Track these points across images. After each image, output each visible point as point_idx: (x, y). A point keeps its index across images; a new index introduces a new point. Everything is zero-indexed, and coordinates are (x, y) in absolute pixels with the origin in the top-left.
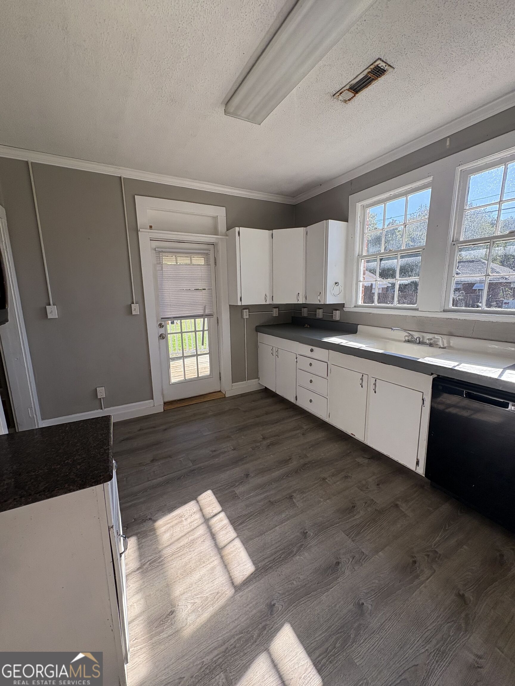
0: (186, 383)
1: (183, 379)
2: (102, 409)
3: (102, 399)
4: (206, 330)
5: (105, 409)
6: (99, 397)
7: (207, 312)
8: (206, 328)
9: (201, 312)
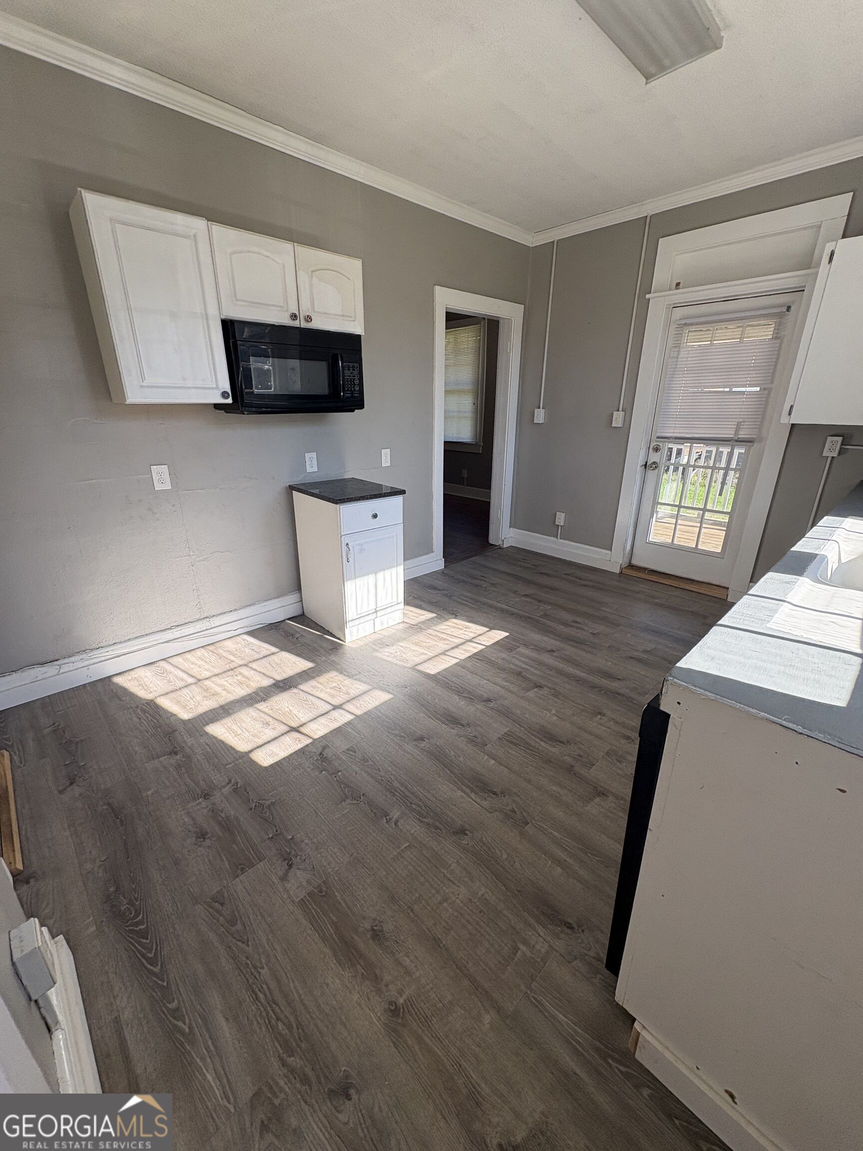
0: (671, 548)
1: (670, 541)
2: (557, 538)
3: (560, 527)
4: (732, 469)
5: (560, 540)
6: (556, 523)
7: (743, 434)
8: (733, 465)
9: (729, 433)
